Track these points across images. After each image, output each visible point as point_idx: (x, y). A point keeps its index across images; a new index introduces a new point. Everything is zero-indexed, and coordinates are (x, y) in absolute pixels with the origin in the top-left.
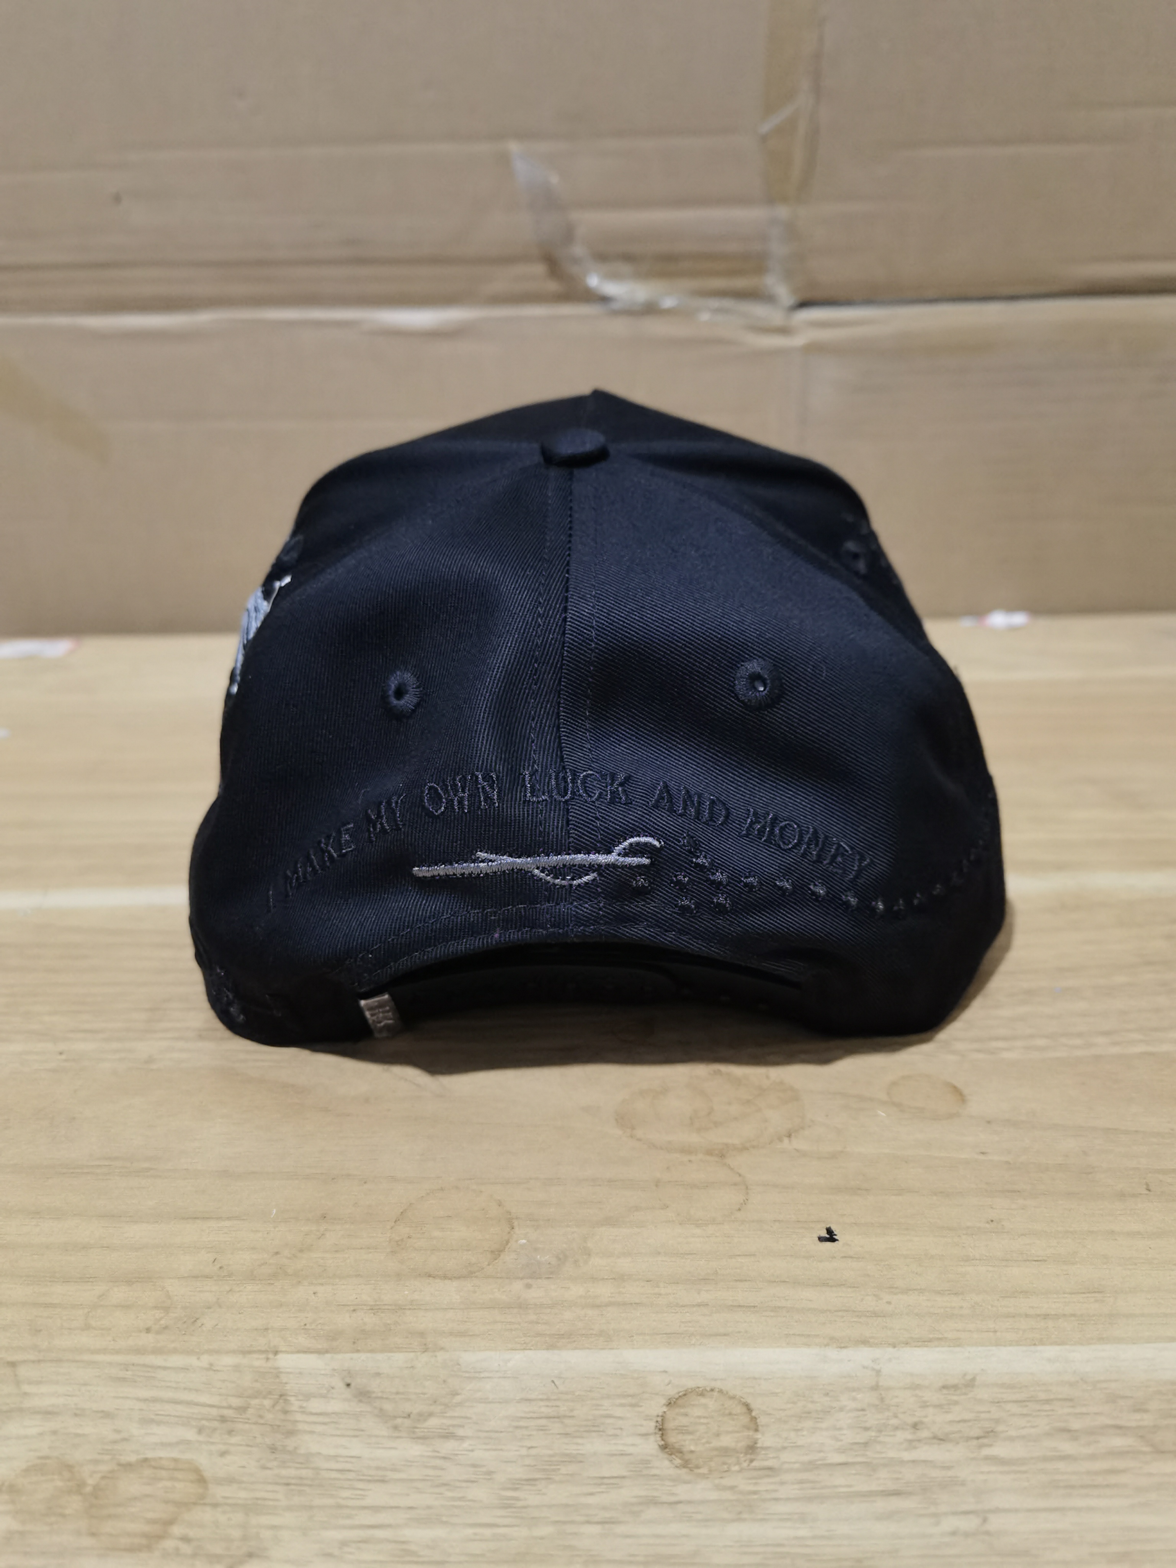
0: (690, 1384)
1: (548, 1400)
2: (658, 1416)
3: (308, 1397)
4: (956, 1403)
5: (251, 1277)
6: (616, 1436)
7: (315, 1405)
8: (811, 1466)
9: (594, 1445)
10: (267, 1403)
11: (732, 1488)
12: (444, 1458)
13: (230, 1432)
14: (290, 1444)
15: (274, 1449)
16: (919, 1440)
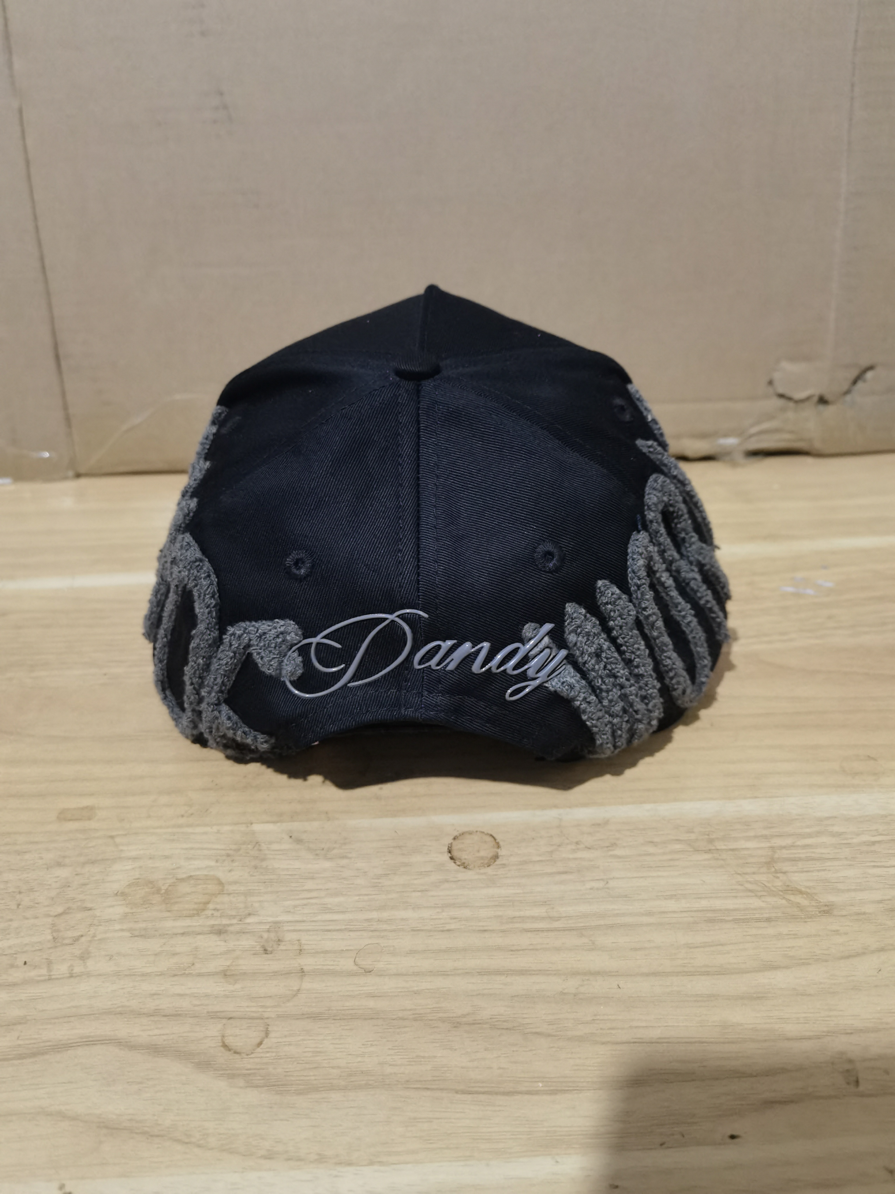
0: (465, 829)
1: (393, 839)
2: (448, 844)
3: (270, 843)
4: (598, 832)
6: (427, 854)
7: (275, 846)
8: (525, 862)
9: (417, 858)
10: (249, 846)
11: (485, 874)
12: (343, 867)
13: (233, 861)
14: (264, 864)
15: (256, 867)
16: (578, 849)
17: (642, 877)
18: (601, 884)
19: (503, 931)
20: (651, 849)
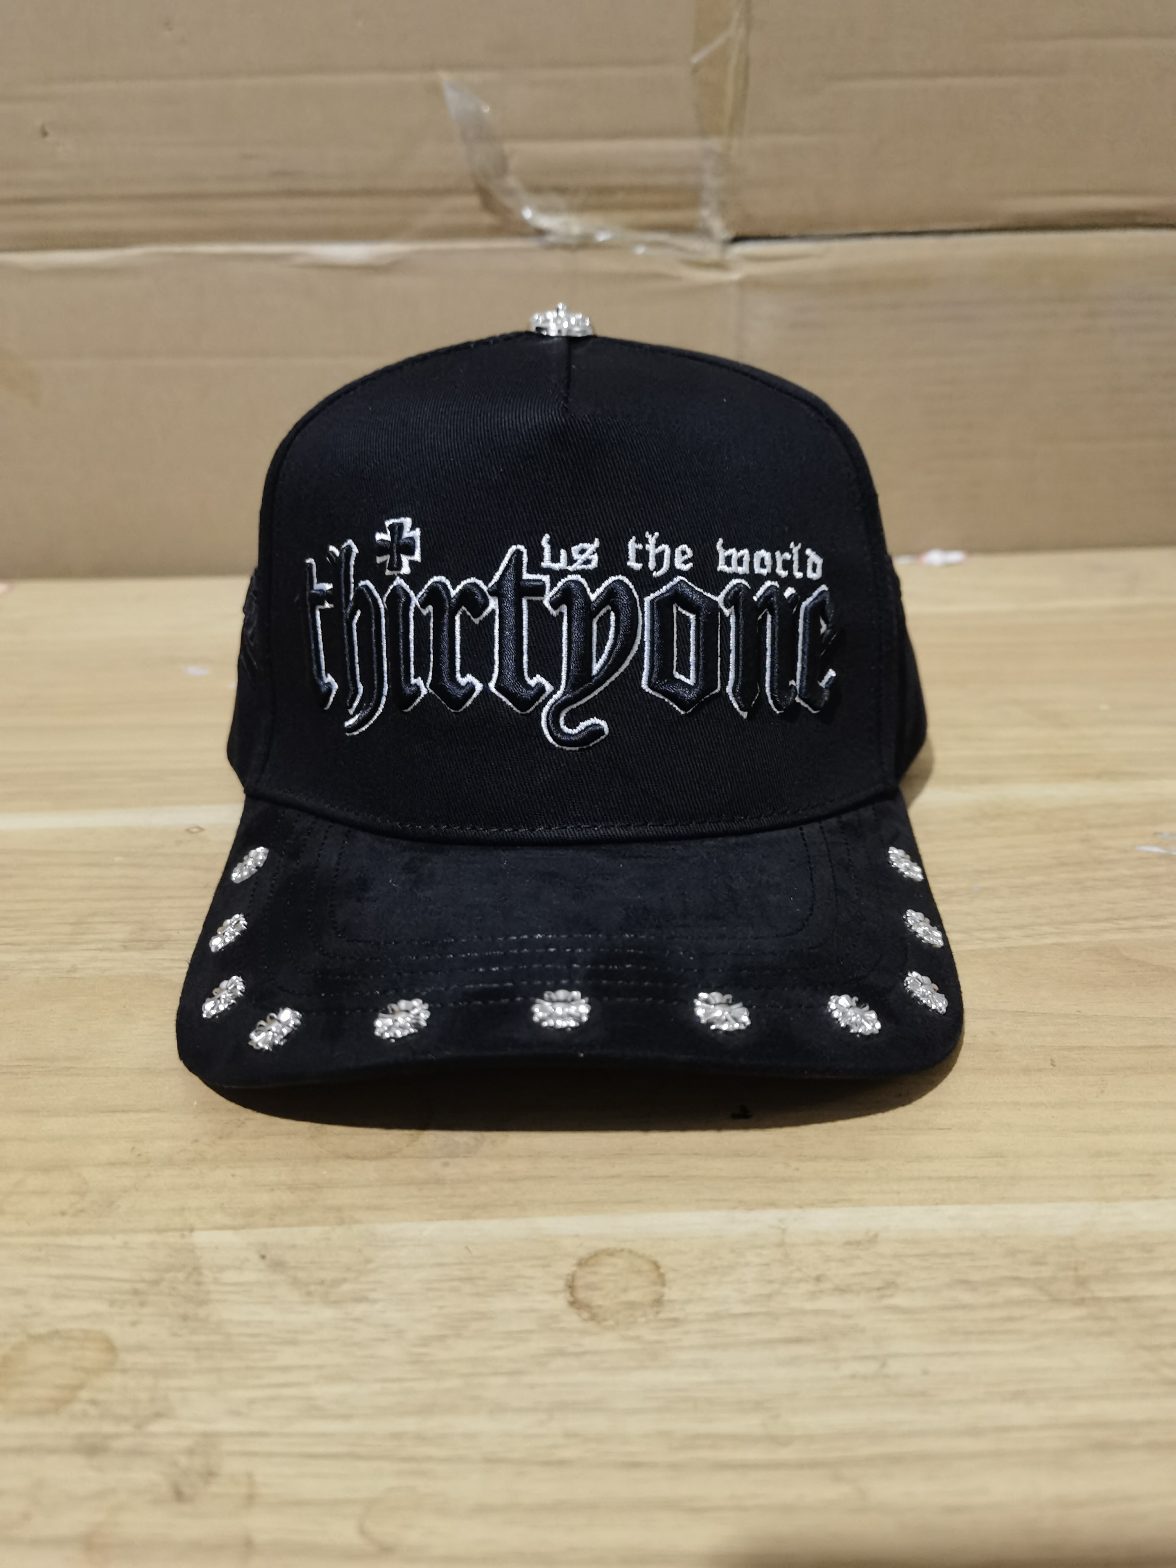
0: (602, 1245)
1: (462, 1263)
2: (568, 1275)
3: (222, 1269)
4: (858, 1257)
5: (169, 1162)
6: (524, 1294)
7: (230, 1276)
8: (717, 1317)
9: (505, 1303)
10: (181, 1276)
11: (637, 1338)
12: (356, 1319)
13: (142, 1304)
14: (202, 1312)
15: (185, 1318)
16: (821, 1292)
17: (953, 1354)
18: (871, 1367)
19: (674, 1467)
20: (966, 1297)
